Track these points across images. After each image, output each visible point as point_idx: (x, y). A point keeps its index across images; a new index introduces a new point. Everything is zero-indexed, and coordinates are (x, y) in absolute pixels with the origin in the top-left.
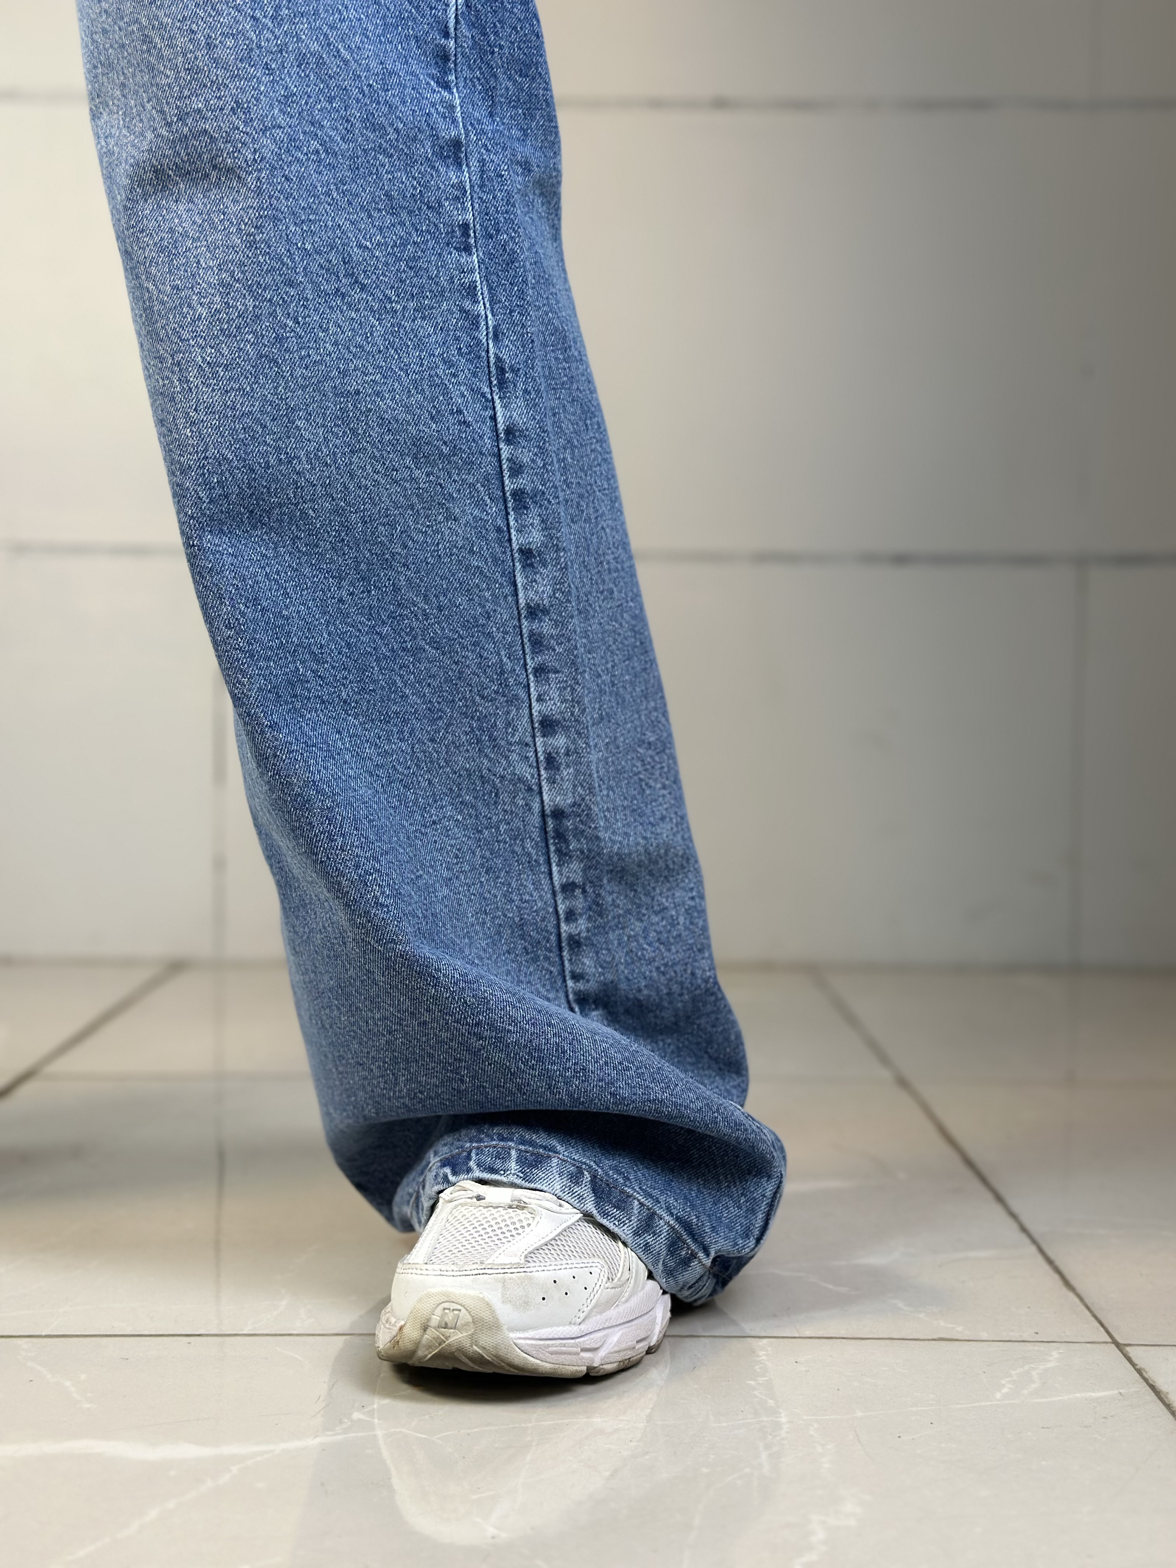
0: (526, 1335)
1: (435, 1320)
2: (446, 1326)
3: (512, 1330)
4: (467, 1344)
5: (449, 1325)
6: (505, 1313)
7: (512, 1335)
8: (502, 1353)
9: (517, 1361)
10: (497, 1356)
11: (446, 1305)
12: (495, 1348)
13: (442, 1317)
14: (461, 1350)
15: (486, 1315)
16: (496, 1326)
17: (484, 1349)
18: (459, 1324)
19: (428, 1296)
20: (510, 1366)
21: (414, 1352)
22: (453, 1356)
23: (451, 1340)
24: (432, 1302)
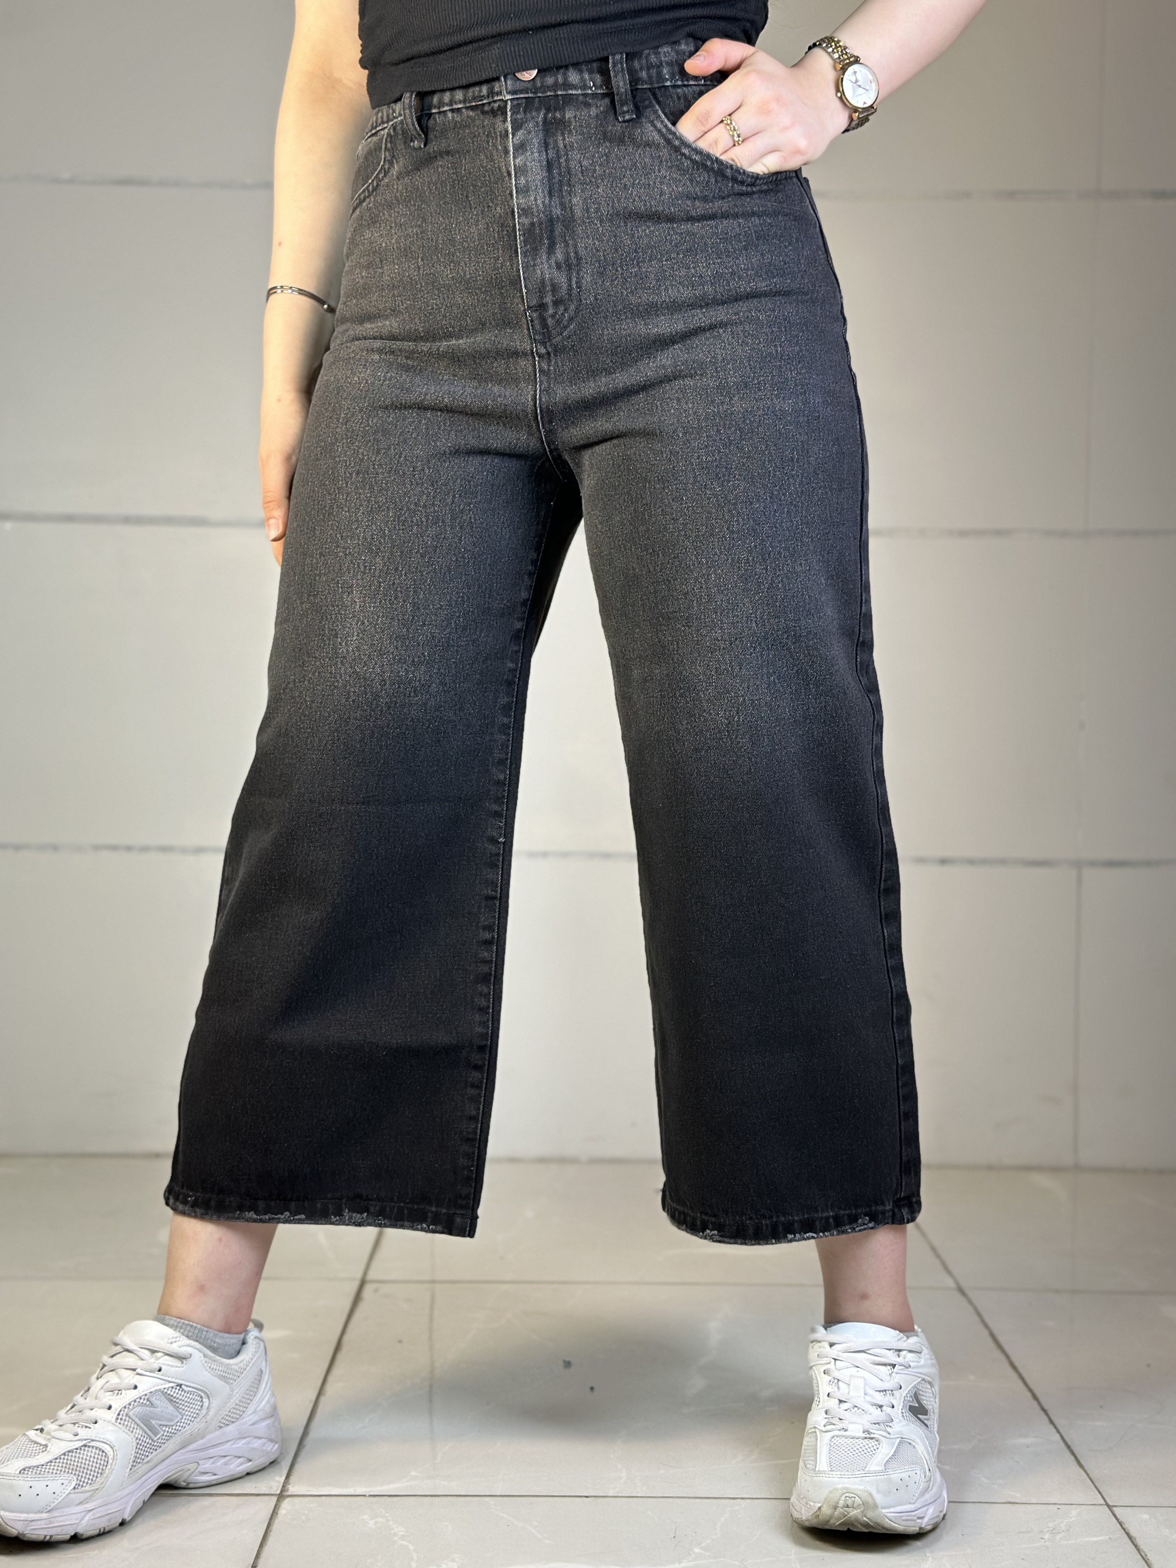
0: (892, 1510)
1: (841, 1503)
2: (848, 1506)
3: (883, 1508)
4: (860, 1516)
5: (850, 1505)
6: (879, 1499)
7: (884, 1511)
8: (879, 1521)
9: (886, 1526)
10: (877, 1523)
11: (847, 1495)
12: (874, 1518)
13: (845, 1501)
14: (857, 1520)
15: (870, 1500)
16: (875, 1506)
17: (868, 1519)
18: (855, 1505)
19: (837, 1489)
20: (883, 1528)
21: (828, 1522)
22: (851, 1523)
23: (850, 1514)
24: (840, 1492)
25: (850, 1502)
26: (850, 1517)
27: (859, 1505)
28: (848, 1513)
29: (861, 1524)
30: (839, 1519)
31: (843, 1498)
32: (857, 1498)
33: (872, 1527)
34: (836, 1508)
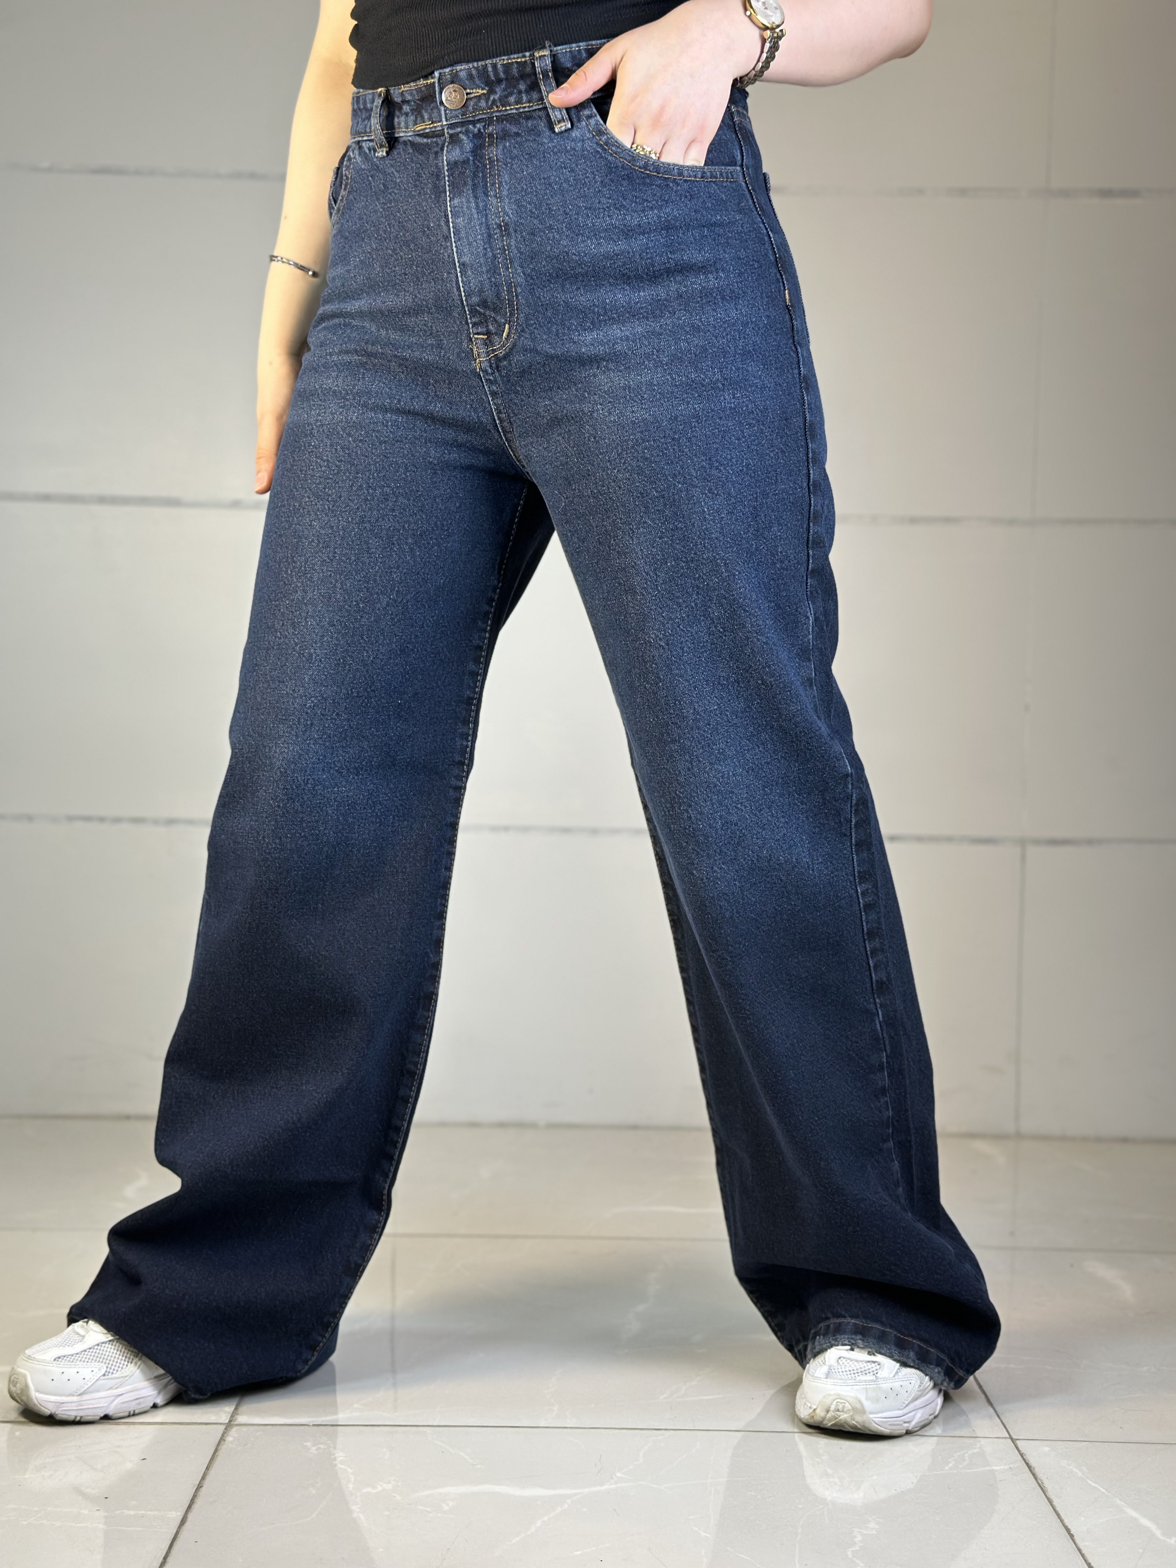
0: (877, 1416)
1: (833, 1408)
2: (838, 1410)
3: (870, 1413)
4: (849, 1420)
5: (841, 1410)
6: (868, 1405)
7: (871, 1416)
8: (867, 1425)
9: (873, 1429)
10: (864, 1426)
11: (838, 1400)
12: (864, 1422)
13: (837, 1405)
14: (846, 1423)
15: (858, 1406)
16: (863, 1411)
17: (857, 1422)
18: (845, 1410)
19: (829, 1395)
20: (870, 1430)
21: (821, 1422)
22: (842, 1426)
23: (841, 1417)
24: (832, 1398)
25: (840, 1407)
26: (840, 1420)
27: (849, 1410)
28: (839, 1416)
29: (851, 1427)
30: (830, 1420)
31: (834, 1403)
32: (847, 1404)
33: (859, 1429)
34: (828, 1411)
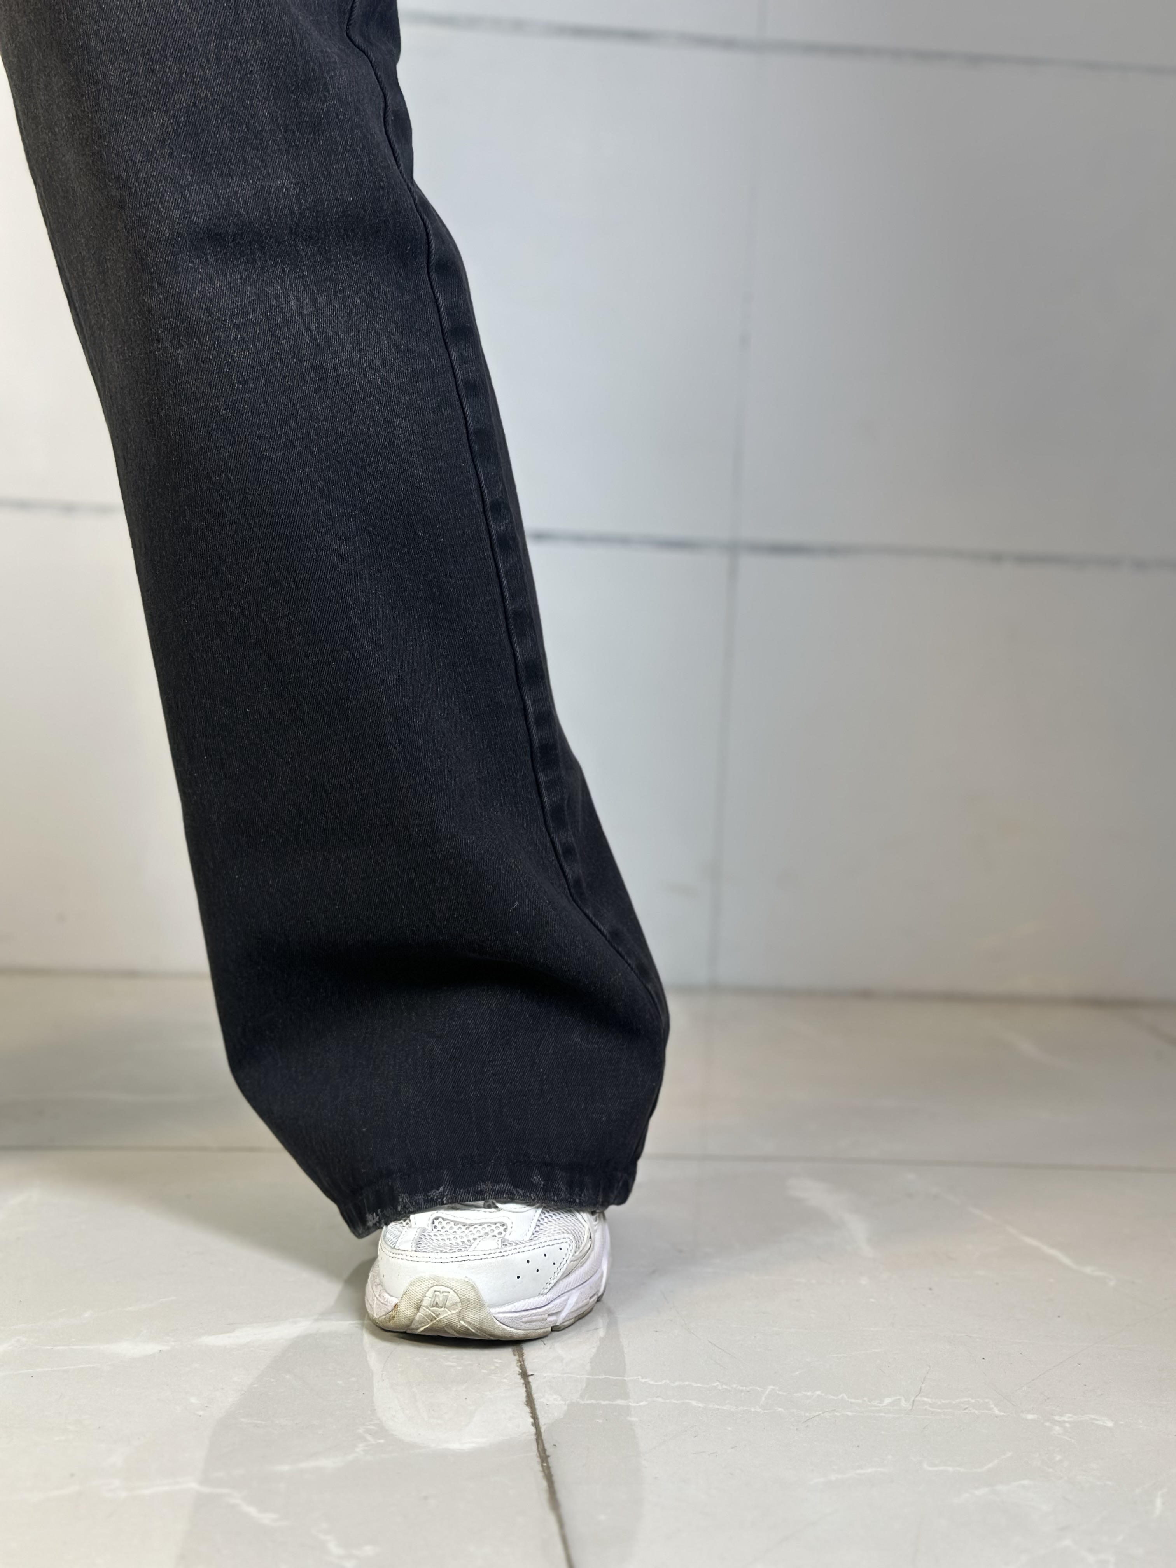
0: (505, 1309)
1: (427, 1300)
2: (437, 1306)
3: (493, 1306)
5: (440, 1305)
6: (487, 1293)
8: (486, 1325)
9: (496, 1332)
12: (479, 1321)
13: (433, 1298)
15: (471, 1295)
16: (480, 1304)
17: (469, 1323)
18: (448, 1304)
19: (421, 1280)
20: (490, 1335)
21: (408, 1326)
22: (442, 1329)
23: (441, 1317)
24: (424, 1285)
25: (440, 1299)
26: (439, 1321)
27: (455, 1304)
28: (438, 1315)
29: (458, 1332)
30: (422, 1322)
31: (430, 1293)
32: (451, 1291)
33: (473, 1334)
34: (418, 1308)
